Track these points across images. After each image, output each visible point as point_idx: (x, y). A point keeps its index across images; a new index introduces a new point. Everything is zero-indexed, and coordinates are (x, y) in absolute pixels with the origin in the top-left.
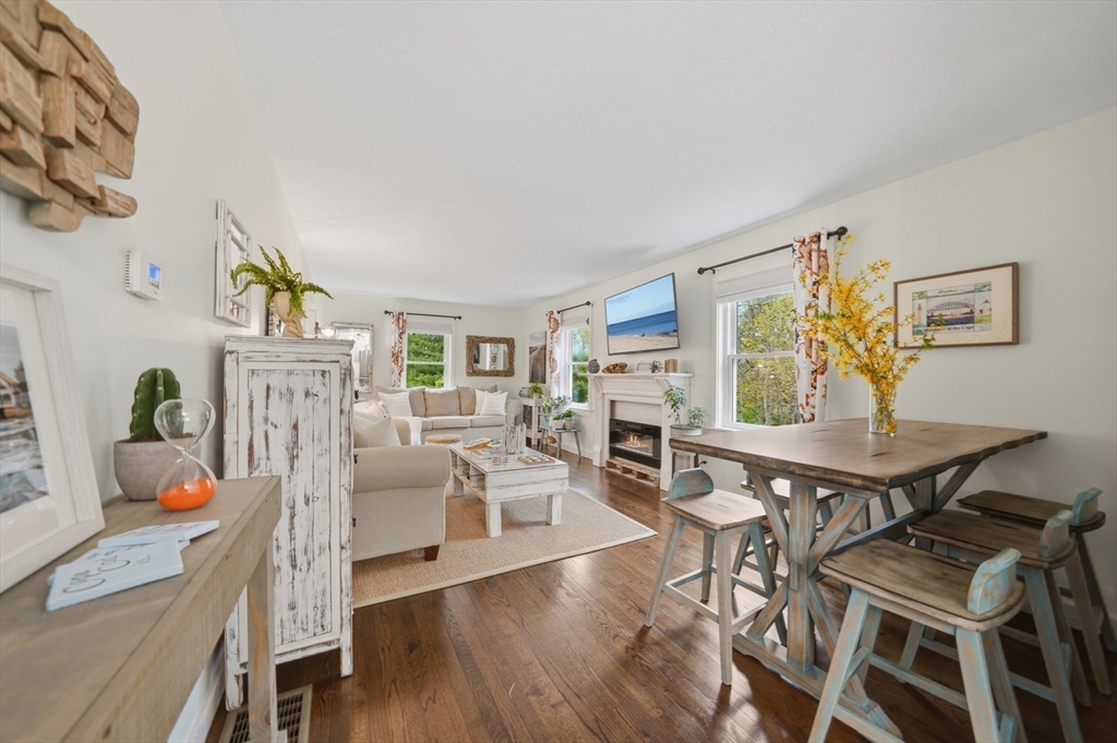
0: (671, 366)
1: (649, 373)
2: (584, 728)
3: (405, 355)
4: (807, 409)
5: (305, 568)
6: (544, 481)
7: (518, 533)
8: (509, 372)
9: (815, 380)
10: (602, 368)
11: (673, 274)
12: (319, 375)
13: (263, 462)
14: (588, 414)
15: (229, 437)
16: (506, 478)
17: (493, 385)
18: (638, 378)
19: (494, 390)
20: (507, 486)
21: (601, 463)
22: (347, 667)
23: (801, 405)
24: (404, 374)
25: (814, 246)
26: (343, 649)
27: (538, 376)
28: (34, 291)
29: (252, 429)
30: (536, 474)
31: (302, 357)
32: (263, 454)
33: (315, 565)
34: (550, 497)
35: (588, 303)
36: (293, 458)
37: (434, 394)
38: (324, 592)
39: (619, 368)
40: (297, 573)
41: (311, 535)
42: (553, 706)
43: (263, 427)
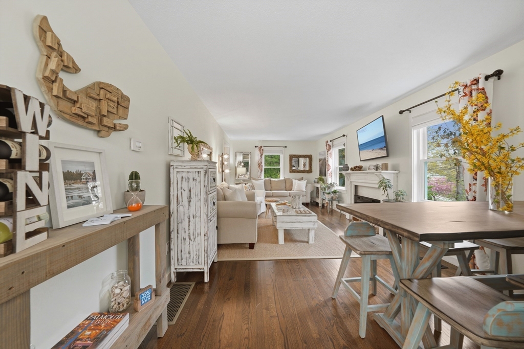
0: (385, 167)
1: (374, 171)
2: (279, 330)
3: (263, 164)
4: (470, 193)
5: (193, 240)
6: (305, 222)
7: (292, 245)
8: (310, 171)
9: (476, 174)
10: (350, 168)
11: (382, 116)
12: (197, 173)
13: (181, 202)
14: (345, 192)
15: (172, 193)
16: (286, 219)
17: (301, 177)
18: (367, 173)
19: (302, 179)
20: (286, 222)
21: (350, 218)
22: (206, 279)
23: (466, 191)
24: (263, 172)
25: (474, 87)
26: (205, 272)
27: (323, 173)
28: (100, 153)
29: (178, 191)
30: (300, 218)
31: (192, 167)
32: (181, 200)
33: (196, 240)
34: (309, 230)
35: (344, 136)
36: (190, 201)
37: (275, 181)
38: (199, 250)
39: (358, 168)
40: (191, 241)
41: (195, 229)
42: (271, 317)
43: (181, 191)
